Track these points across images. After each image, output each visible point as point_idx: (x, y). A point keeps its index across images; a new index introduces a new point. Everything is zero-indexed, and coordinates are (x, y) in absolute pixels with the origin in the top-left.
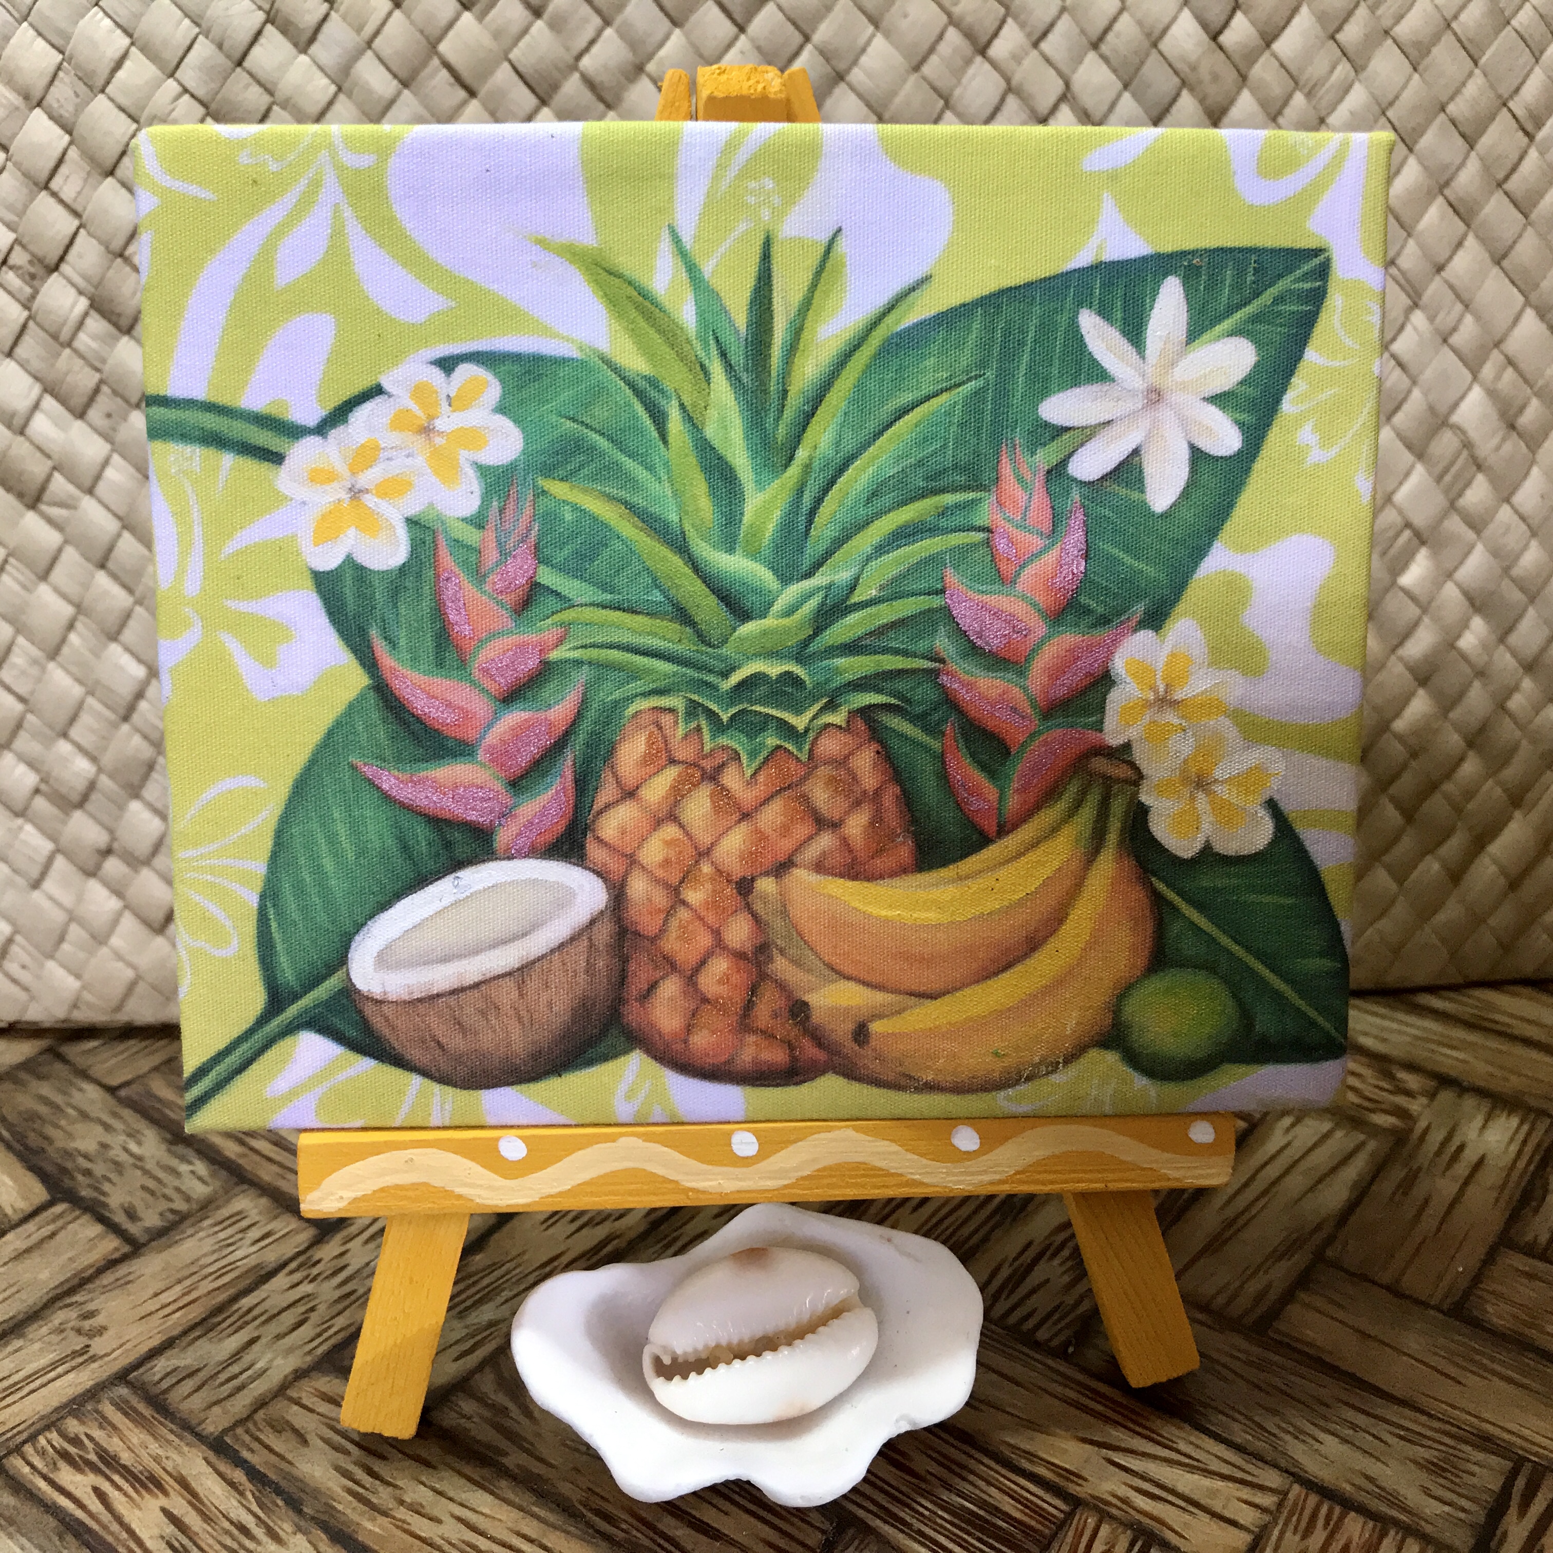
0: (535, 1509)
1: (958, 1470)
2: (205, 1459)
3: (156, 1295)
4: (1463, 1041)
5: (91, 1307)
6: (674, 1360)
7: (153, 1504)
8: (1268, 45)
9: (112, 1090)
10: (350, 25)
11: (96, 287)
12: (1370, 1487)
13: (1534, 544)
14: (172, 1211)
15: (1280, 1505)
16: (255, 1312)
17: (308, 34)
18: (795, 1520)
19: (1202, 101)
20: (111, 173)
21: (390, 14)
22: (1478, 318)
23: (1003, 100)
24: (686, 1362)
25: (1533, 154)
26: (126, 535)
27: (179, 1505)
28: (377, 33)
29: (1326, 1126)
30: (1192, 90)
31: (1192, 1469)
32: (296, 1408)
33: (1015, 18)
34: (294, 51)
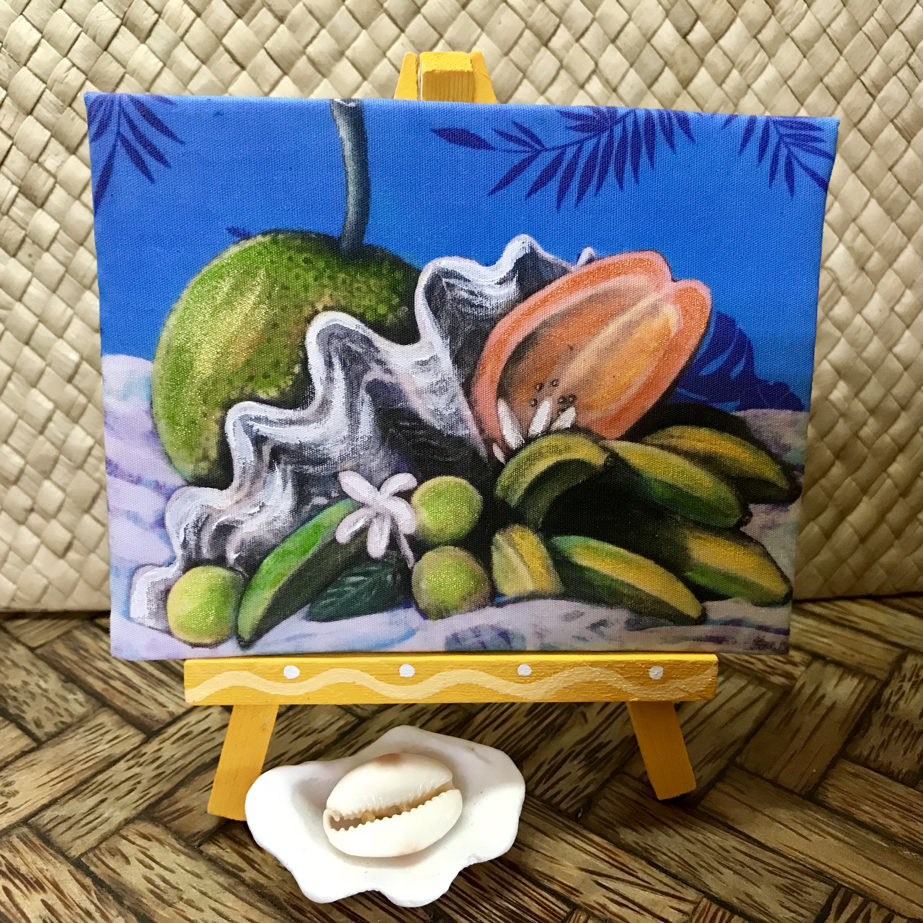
0: (259, 904)
1: (506, 885)
2: (69, 871)
3: (48, 773)
4: (830, 633)
5: (10, 779)
6: (342, 818)
7: (37, 897)
8: (716, 42)
9: (32, 650)
10: (171, 27)
11: (22, 180)
12: (749, 901)
13: (876, 338)
14: (62, 722)
15: (695, 910)
16: (106, 783)
17: (147, 30)
18: (409, 914)
19: (677, 74)
20: (31, 113)
21: (194, 20)
22: (842, 204)
23: (558, 73)
24: (349, 820)
25: (875, 107)
26: (41, 325)
27: (52, 898)
28: (187, 31)
29: (743, 683)
30: (671, 68)
31: (644, 888)
32: (124, 841)
33: (566, 25)
34: (137, 42)
